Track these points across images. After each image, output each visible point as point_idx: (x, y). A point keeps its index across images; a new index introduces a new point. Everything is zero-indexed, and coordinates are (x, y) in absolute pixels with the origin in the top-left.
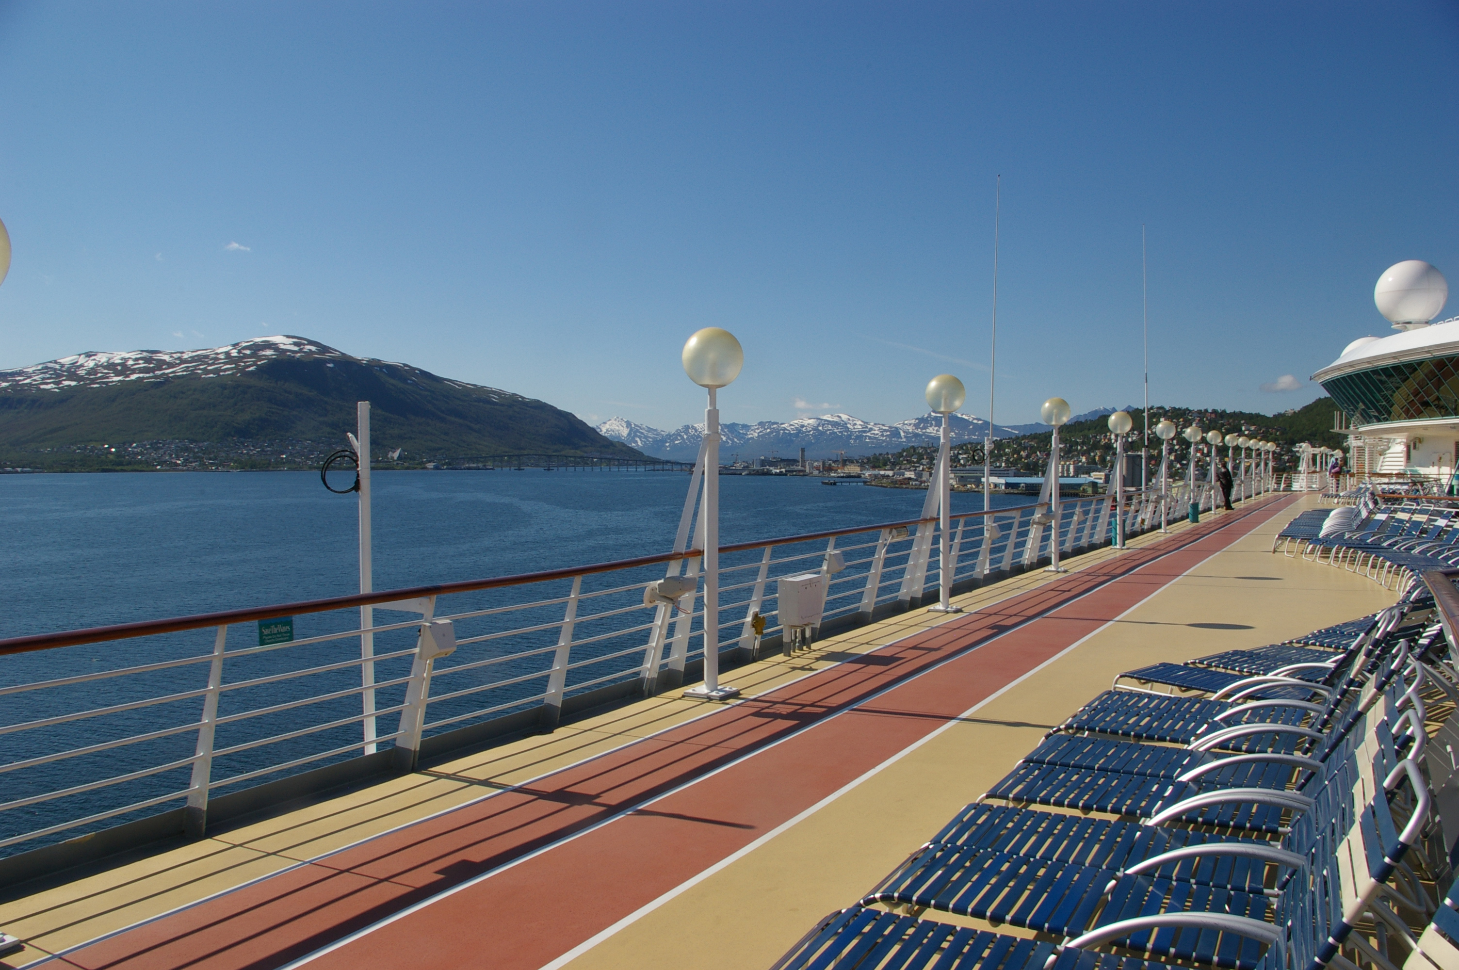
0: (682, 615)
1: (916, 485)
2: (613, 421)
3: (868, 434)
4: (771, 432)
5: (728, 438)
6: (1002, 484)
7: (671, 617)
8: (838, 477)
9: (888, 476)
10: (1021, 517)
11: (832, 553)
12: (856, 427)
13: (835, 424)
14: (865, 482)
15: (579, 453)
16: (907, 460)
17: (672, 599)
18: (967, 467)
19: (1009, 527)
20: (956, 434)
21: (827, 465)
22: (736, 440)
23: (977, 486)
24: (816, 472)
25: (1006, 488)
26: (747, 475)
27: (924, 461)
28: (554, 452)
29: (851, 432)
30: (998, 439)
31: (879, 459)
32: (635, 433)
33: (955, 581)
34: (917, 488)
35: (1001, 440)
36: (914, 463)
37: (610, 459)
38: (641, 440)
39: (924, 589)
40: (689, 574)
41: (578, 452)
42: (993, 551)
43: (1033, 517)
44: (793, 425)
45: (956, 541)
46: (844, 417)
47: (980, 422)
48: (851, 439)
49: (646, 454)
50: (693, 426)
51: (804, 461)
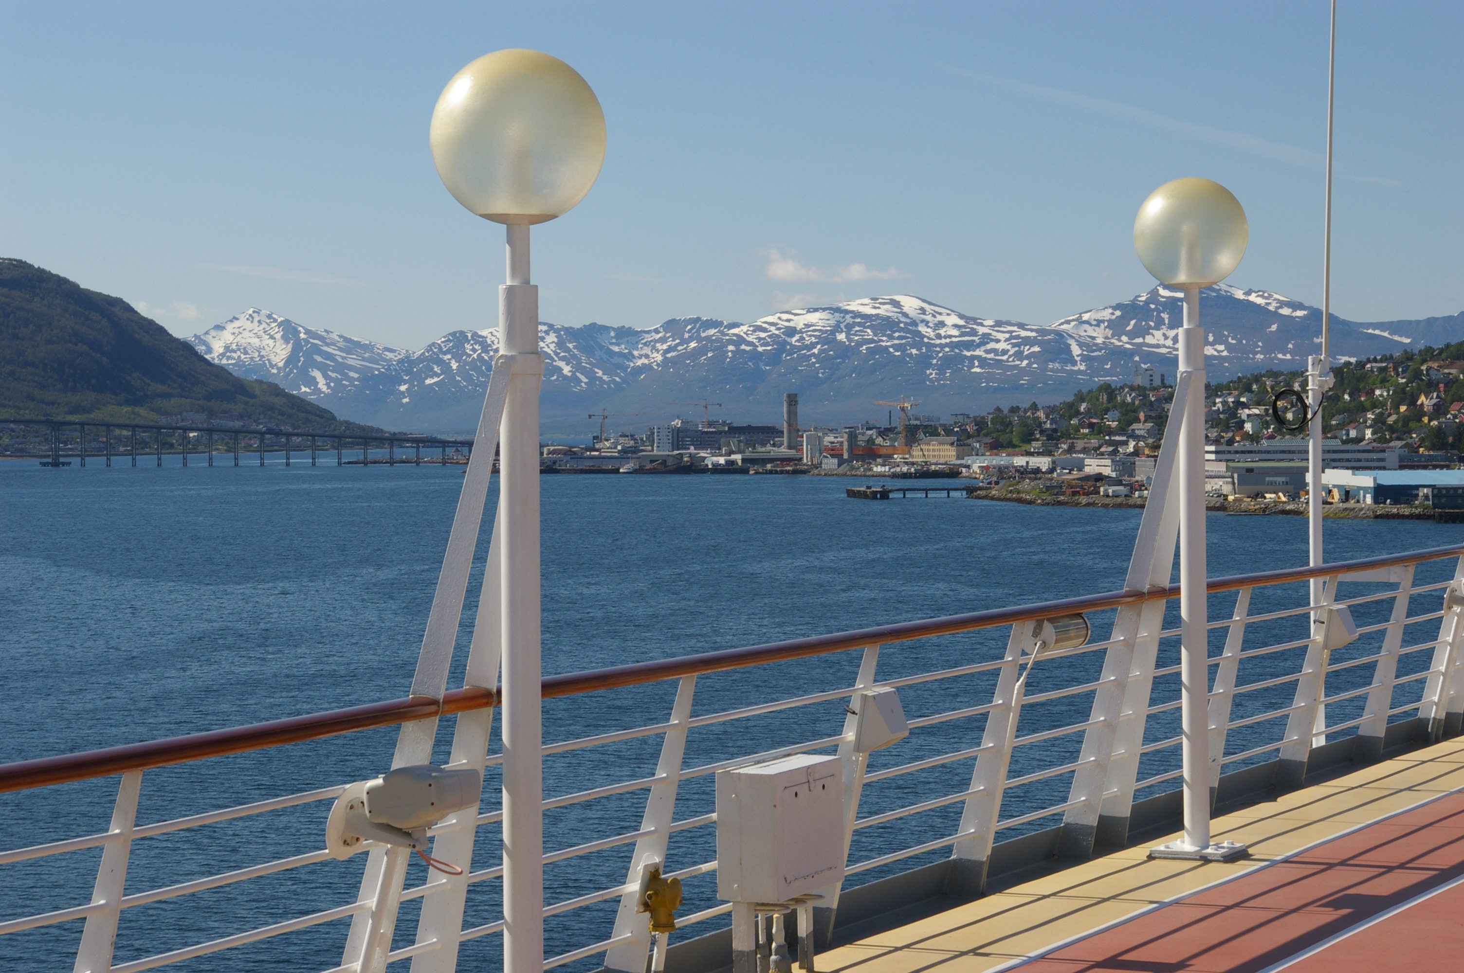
0: (437, 880)
1: (1116, 496)
2: (242, 322)
3: (978, 352)
4: (700, 351)
5: (578, 367)
6: (1366, 490)
7: (407, 886)
8: (894, 476)
9: (1037, 471)
10: (1414, 585)
11: (870, 693)
12: (942, 332)
13: (885, 325)
14: (971, 490)
15: (144, 414)
16: (1091, 426)
17: (407, 834)
18: (1265, 443)
19: (1382, 611)
20: (1229, 347)
21: (862, 440)
22: (600, 373)
23: (1294, 497)
24: (831, 463)
25: (1376, 500)
26: (635, 472)
27: (1140, 428)
28: (70, 413)
29: (929, 346)
30: (1353, 360)
31: (1010, 423)
32: (309, 355)
33: (1224, 767)
34: (1120, 506)
35: (1361, 365)
36: (1110, 432)
37: (237, 432)
38: (326, 376)
39: (1137, 793)
40: (459, 761)
41: (142, 411)
42: (1334, 683)
43: (1453, 583)
44: (765, 330)
45: (1227, 654)
46: (910, 304)
47: (1300, 313)
48: (930, 366)
49: (342, 414)
50: (475, 334)
51: (795, 432)
